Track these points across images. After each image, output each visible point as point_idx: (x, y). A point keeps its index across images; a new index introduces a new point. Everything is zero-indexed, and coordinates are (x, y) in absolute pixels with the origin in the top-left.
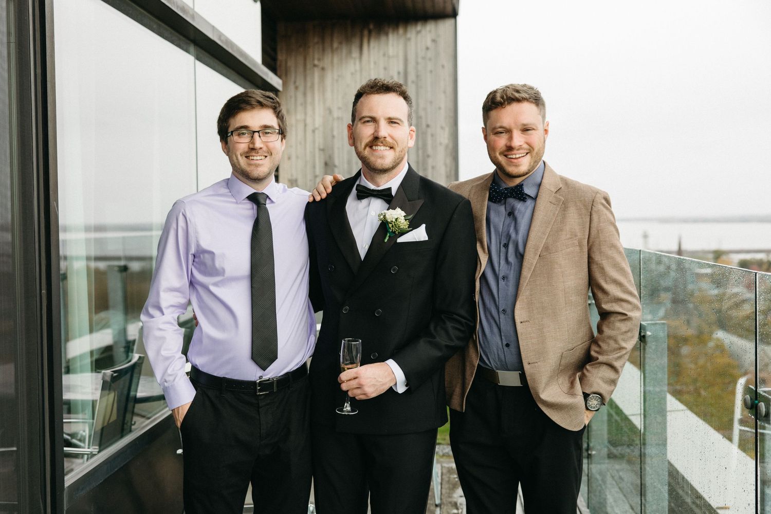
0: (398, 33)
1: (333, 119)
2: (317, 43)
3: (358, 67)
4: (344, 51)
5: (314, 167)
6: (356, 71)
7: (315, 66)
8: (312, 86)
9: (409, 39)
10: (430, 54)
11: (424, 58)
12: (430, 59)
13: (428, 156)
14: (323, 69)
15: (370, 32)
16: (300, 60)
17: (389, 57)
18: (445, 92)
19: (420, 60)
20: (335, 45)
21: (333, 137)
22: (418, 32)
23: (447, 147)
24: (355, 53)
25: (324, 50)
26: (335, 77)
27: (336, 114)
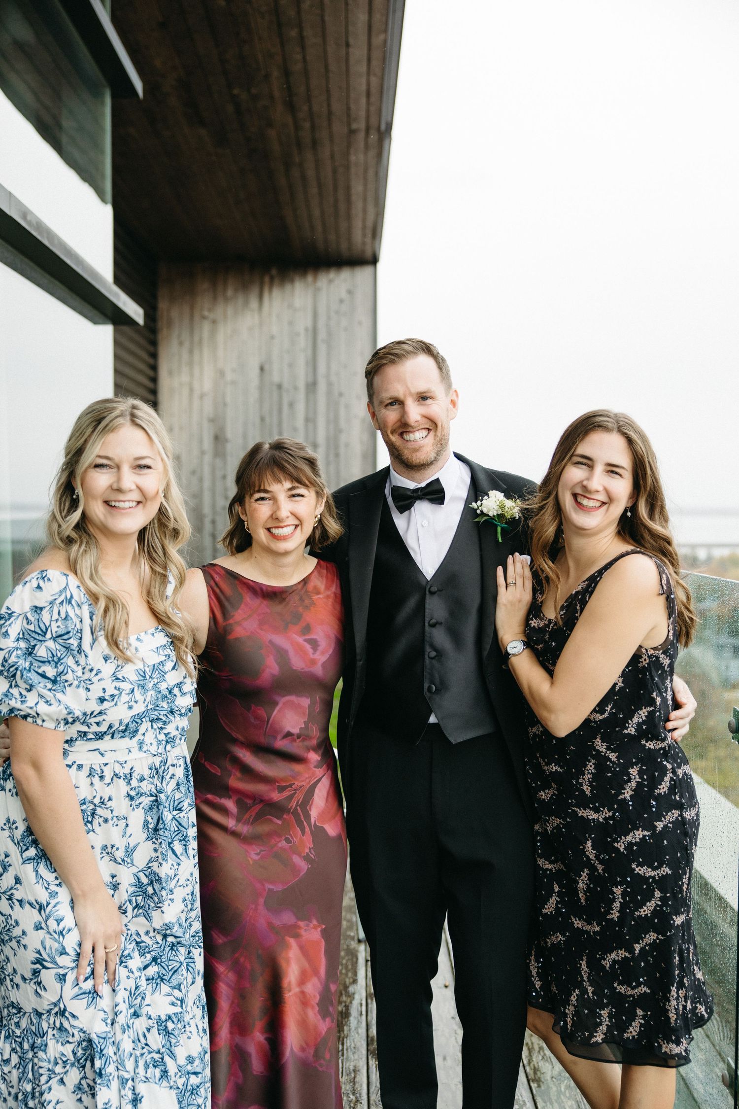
0: (306, 281)
1: (226, 383)
2: (207, 290)
3: (257, 321)
4: (240, 300)
5: (201, 441)
6: (254, 325)
7: (204, 317)
8: (200, 342)
9: (320, 289)
10: (344, 308)
11: (337, 312)
12: (345, 314)
14: (214, 322)
15: (272, 279)
16: (186, 309)
17: (295, 309)
19: (332, 315)
20: (230, 292)
21: (225, 405)
22: (330, 281)
23: (363, 420)
24: (254, 303)
25: (215, 298)
26: (229, 332)
27: (229, 376)
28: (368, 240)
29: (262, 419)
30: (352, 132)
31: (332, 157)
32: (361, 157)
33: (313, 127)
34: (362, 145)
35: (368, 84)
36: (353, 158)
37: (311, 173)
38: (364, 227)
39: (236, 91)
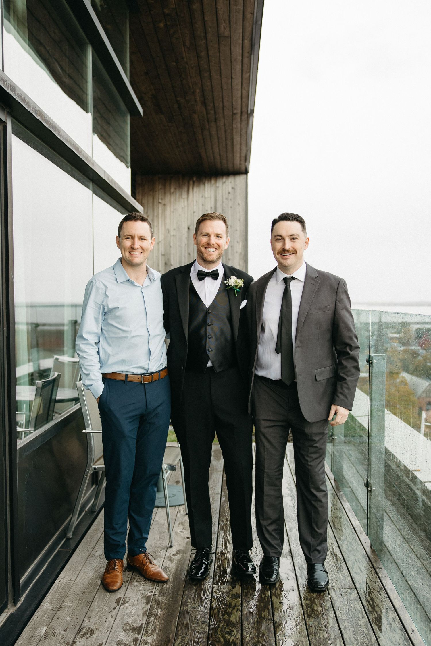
0: (211, 183)
1: (171, 236)
2: (161, 189)
3: (186, 204)
4: (178, 194)
6: (185, 206)
7: (159, 203)
8: (158, 216)
9: (218, 187)
10: (230, 196)
11: (227, 199)
12: (231, 200)
13: (229, 259)
14: (164, 205)
15: (194, 182)
16: (151, 199)
17: (205, 198)
18: (239, 220)
19: (224, 200)
20: (172, 190)
21: (170, 247)
22: (224, 183)
23: (241, 254)
24: (185, 195)
25: (165, 193)
26: (172, 210)
27: (172, 232)
28: (243, 162)
29: (189, 254)
30: (234, 114)
31: (224, 125)
32: (239, 125)
33: (215, 112)
34: (239, 120)
35: (242, 94)
36: (234, 125)
37: (214, 132)
38: (240, 157)
39: (178, 99)
